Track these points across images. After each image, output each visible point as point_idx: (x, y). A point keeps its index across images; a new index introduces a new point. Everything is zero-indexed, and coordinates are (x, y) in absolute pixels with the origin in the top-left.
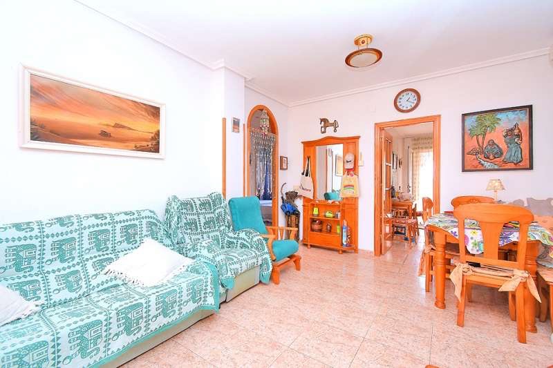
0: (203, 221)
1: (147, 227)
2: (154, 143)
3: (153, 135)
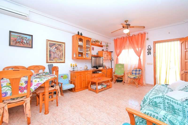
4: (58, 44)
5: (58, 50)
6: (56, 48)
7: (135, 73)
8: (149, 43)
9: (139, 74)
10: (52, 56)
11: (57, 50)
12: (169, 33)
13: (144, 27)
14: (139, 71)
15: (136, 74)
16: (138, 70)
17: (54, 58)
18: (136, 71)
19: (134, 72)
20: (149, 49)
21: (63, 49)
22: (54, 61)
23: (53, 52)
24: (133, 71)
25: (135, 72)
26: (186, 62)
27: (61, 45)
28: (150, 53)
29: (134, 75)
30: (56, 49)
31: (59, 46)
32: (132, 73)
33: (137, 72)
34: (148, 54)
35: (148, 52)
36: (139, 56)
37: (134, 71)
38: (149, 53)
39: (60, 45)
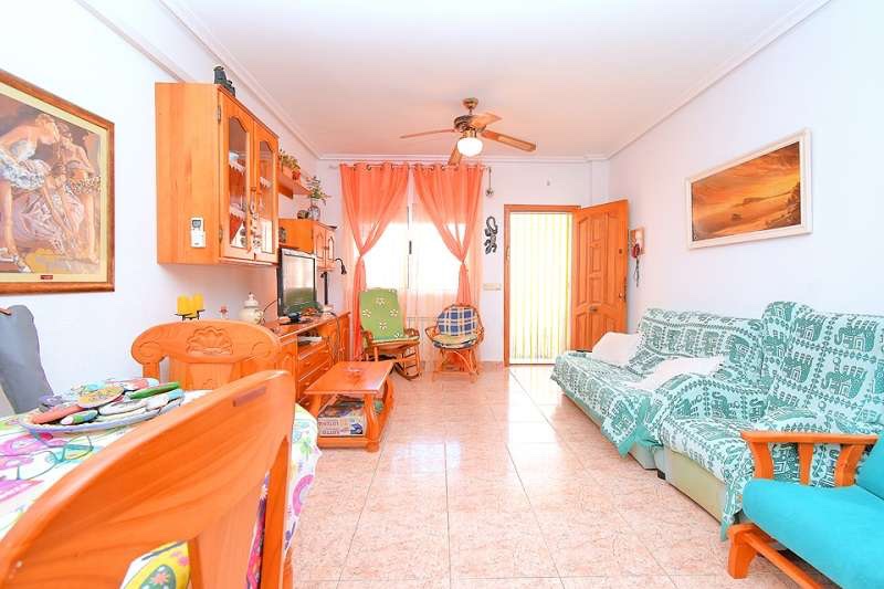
0: (829, 367)
1: (728, 342)
2: (792, 207)
3: (789, 196)
4: (57, 120)
5: (63, 178)
6: (43, 152)
7: (450, 325)
8: (490, 208)
9: (468, 327)
10: (9, 222)
11: (55, 172)
12: (548, 184)
13: (533, 147)
14: (467, 315)
15: (454, 329)
16: (461, 311)
17: (25, 250)
18: (454, 316)
19: (447, 322)
20: (491, 232)
21: (97, 169)
22: (28, 277)
23: (17, 193)
24: (442, 316)
25: (450, 320)
26: (592, 279)
27: (85, 132)
28: (495, 246)
29: (450, 333)
30: (41, 167)
31: (68, 143)
32: (441, 328)
33: (459, 320)
34: (488, 251)
35: (489, 241)
36: (461, 257)
37: (445, 320)
38: (491, 246)
39: (78, 135)
